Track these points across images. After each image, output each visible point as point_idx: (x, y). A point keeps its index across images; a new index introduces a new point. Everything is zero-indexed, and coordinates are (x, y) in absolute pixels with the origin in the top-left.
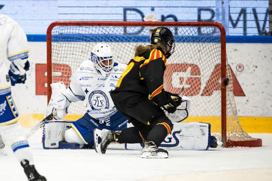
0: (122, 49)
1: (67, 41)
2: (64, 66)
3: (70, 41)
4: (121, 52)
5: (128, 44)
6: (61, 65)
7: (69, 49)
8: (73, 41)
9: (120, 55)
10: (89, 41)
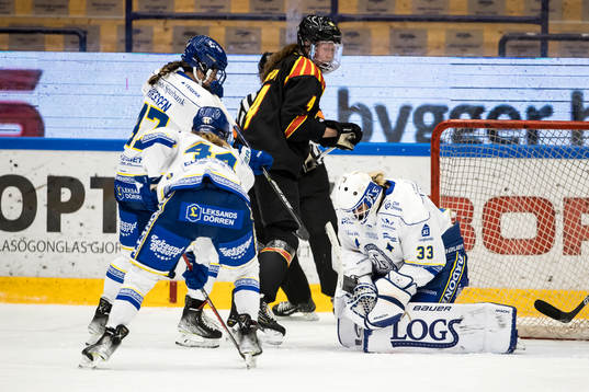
0: (567, 171)
1: (468, 155)
2: (462, 199)
3: (473, 156)
4: (565, 177)
5: (577, 162)
6: (456, 199)
7: (472, 170)
8: (479, 156)
9: (562, 182)
10: (506, 156)
